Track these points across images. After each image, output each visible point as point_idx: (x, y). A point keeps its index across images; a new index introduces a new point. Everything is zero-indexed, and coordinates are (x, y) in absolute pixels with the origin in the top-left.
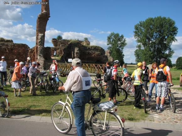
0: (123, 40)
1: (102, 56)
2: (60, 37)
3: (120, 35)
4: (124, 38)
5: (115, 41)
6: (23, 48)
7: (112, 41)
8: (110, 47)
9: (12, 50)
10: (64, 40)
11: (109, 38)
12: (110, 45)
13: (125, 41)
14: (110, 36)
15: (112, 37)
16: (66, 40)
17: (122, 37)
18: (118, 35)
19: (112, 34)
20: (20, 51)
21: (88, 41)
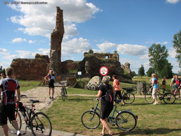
0: (165, 51)
1: (117, 68)
2: (91, 52)
3: (162, 46)
4: (166, 48)
5: (156, 52)
6: (43, 63)
7: (154, 52)
8: (152, 59)
9: (33, 65)
10: (95, 54)
11: (150, 50)
12: (152, 57)
13: (167, 51)
14: (151, 48)
15: (153, 48)
16: (97, 54)
17: (164, 47)
18: (159, 46)
19: (154, 45)
20: (40, 66)
21: (117, 54)
